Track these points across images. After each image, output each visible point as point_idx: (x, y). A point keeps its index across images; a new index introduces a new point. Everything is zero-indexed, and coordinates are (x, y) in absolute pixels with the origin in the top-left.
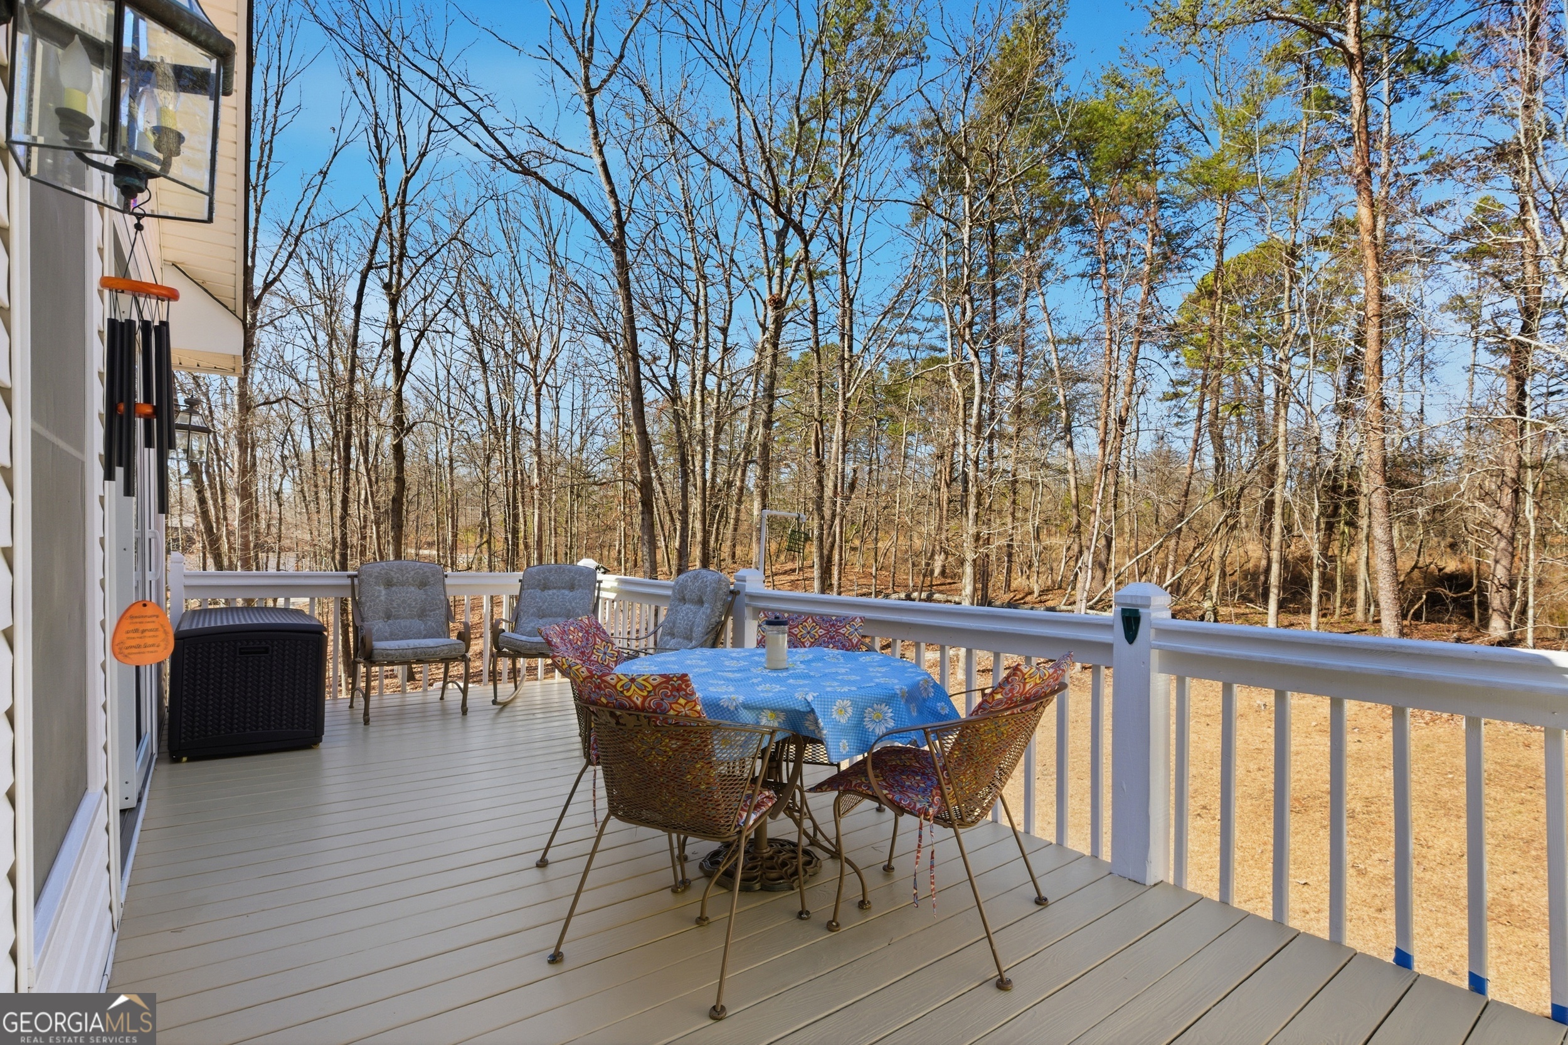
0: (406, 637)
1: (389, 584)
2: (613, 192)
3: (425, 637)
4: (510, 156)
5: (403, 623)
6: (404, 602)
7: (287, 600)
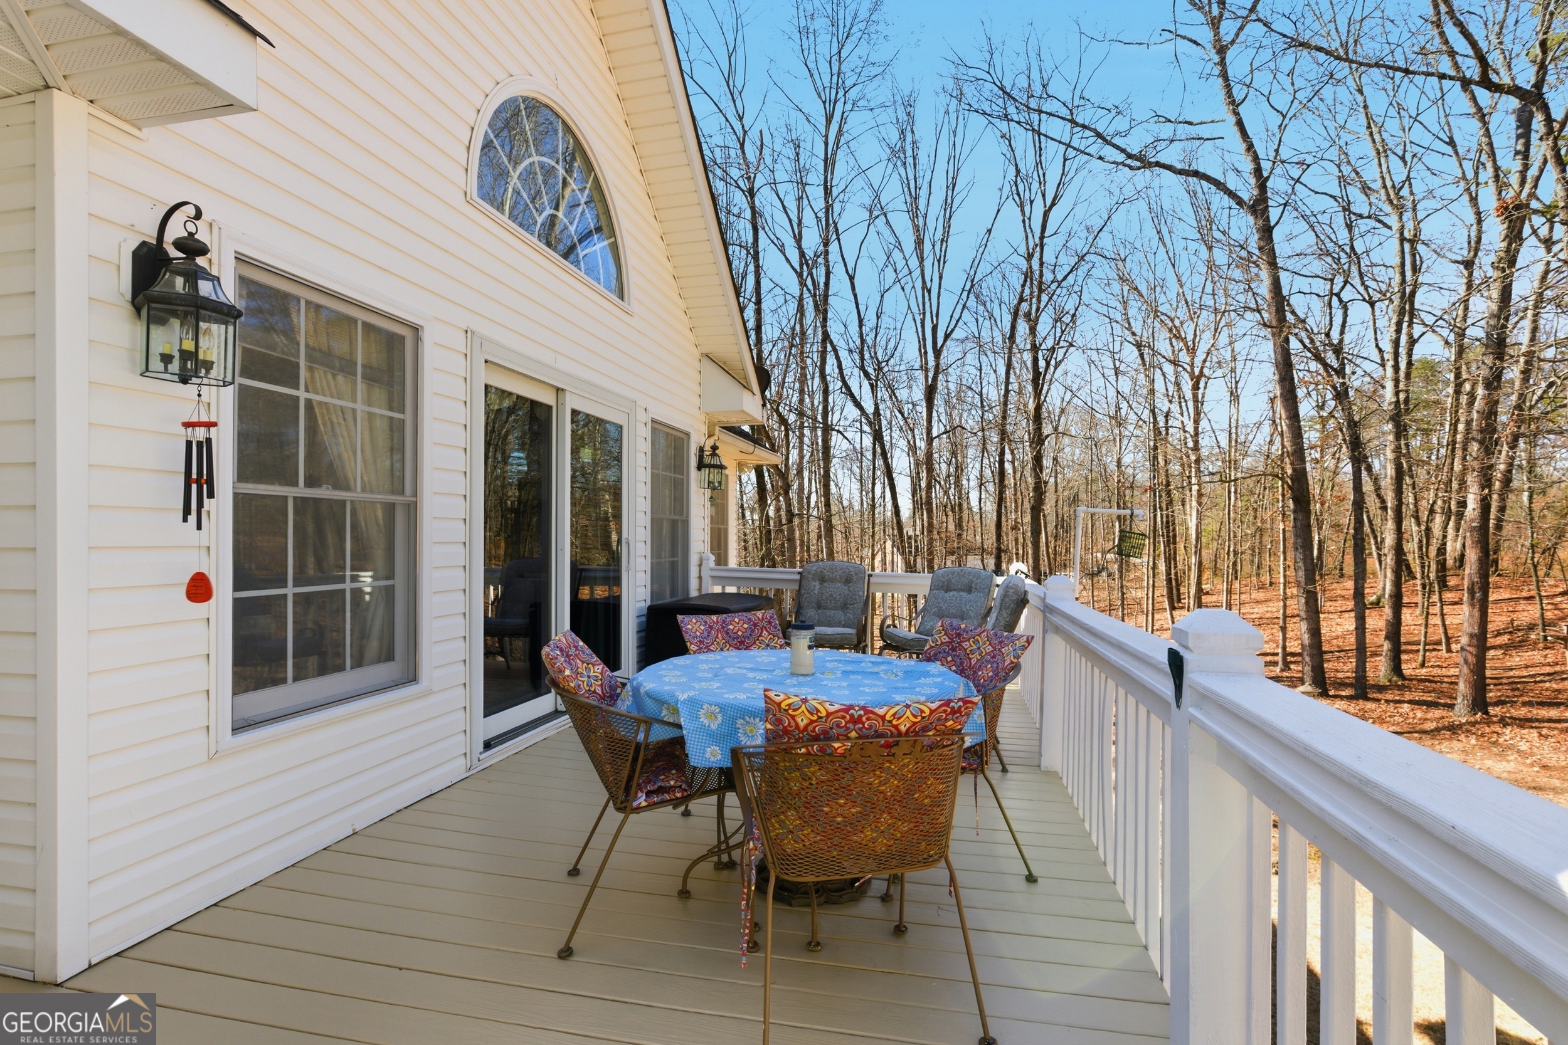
0: (830, 625)
1: (823, 580)
2: (1250, 147)
3: (844, 626)
4: (1130, 156)
5: (831, 613)
6: (831, 595)
7: (723, 588)
